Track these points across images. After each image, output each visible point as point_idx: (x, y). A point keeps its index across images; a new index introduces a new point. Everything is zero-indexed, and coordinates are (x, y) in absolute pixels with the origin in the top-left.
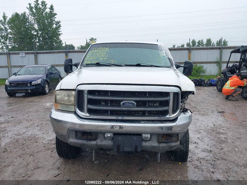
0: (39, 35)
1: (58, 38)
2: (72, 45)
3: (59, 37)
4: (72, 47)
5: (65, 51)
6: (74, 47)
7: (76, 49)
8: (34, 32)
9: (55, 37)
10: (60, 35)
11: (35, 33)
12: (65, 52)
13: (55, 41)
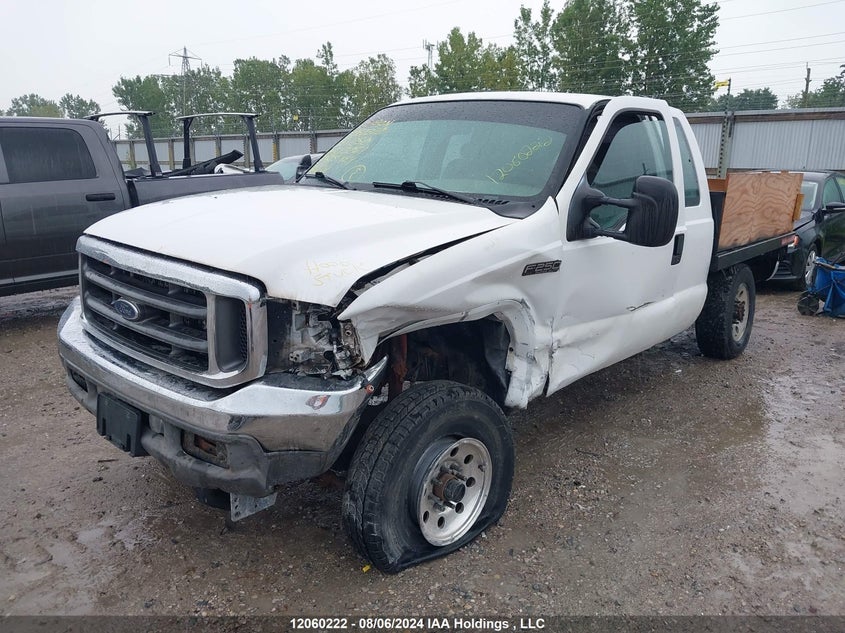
0: (639, 61)
1: (702, 70)
2: (766, 90)
3: (707, 64)
4: (766, 99)
5: (722, 114)
6: (774, 97)
7: (782, 104)
8: (623, 54)
9: (692, 64)
10: (708, 55)
11: (627, 57)
12: (720, 120)
13: (690, 81)
